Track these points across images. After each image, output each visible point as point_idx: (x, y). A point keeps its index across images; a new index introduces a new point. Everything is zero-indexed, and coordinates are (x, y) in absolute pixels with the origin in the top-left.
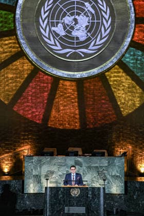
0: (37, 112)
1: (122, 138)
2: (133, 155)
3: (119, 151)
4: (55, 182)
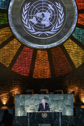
0: (22, 69)
1: (72, 83)
2: (78, 93)
4: (33, 109)
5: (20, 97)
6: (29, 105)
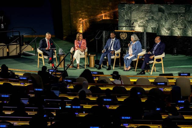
4: (143, 26)
5: (125, 7)
6: (137, 19)
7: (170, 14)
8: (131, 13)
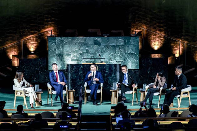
3: (135, 31)
4: (77, 60)
5: (56, 41)
6: (70, 53)
7: (107, 47)
8: (63, 47)
